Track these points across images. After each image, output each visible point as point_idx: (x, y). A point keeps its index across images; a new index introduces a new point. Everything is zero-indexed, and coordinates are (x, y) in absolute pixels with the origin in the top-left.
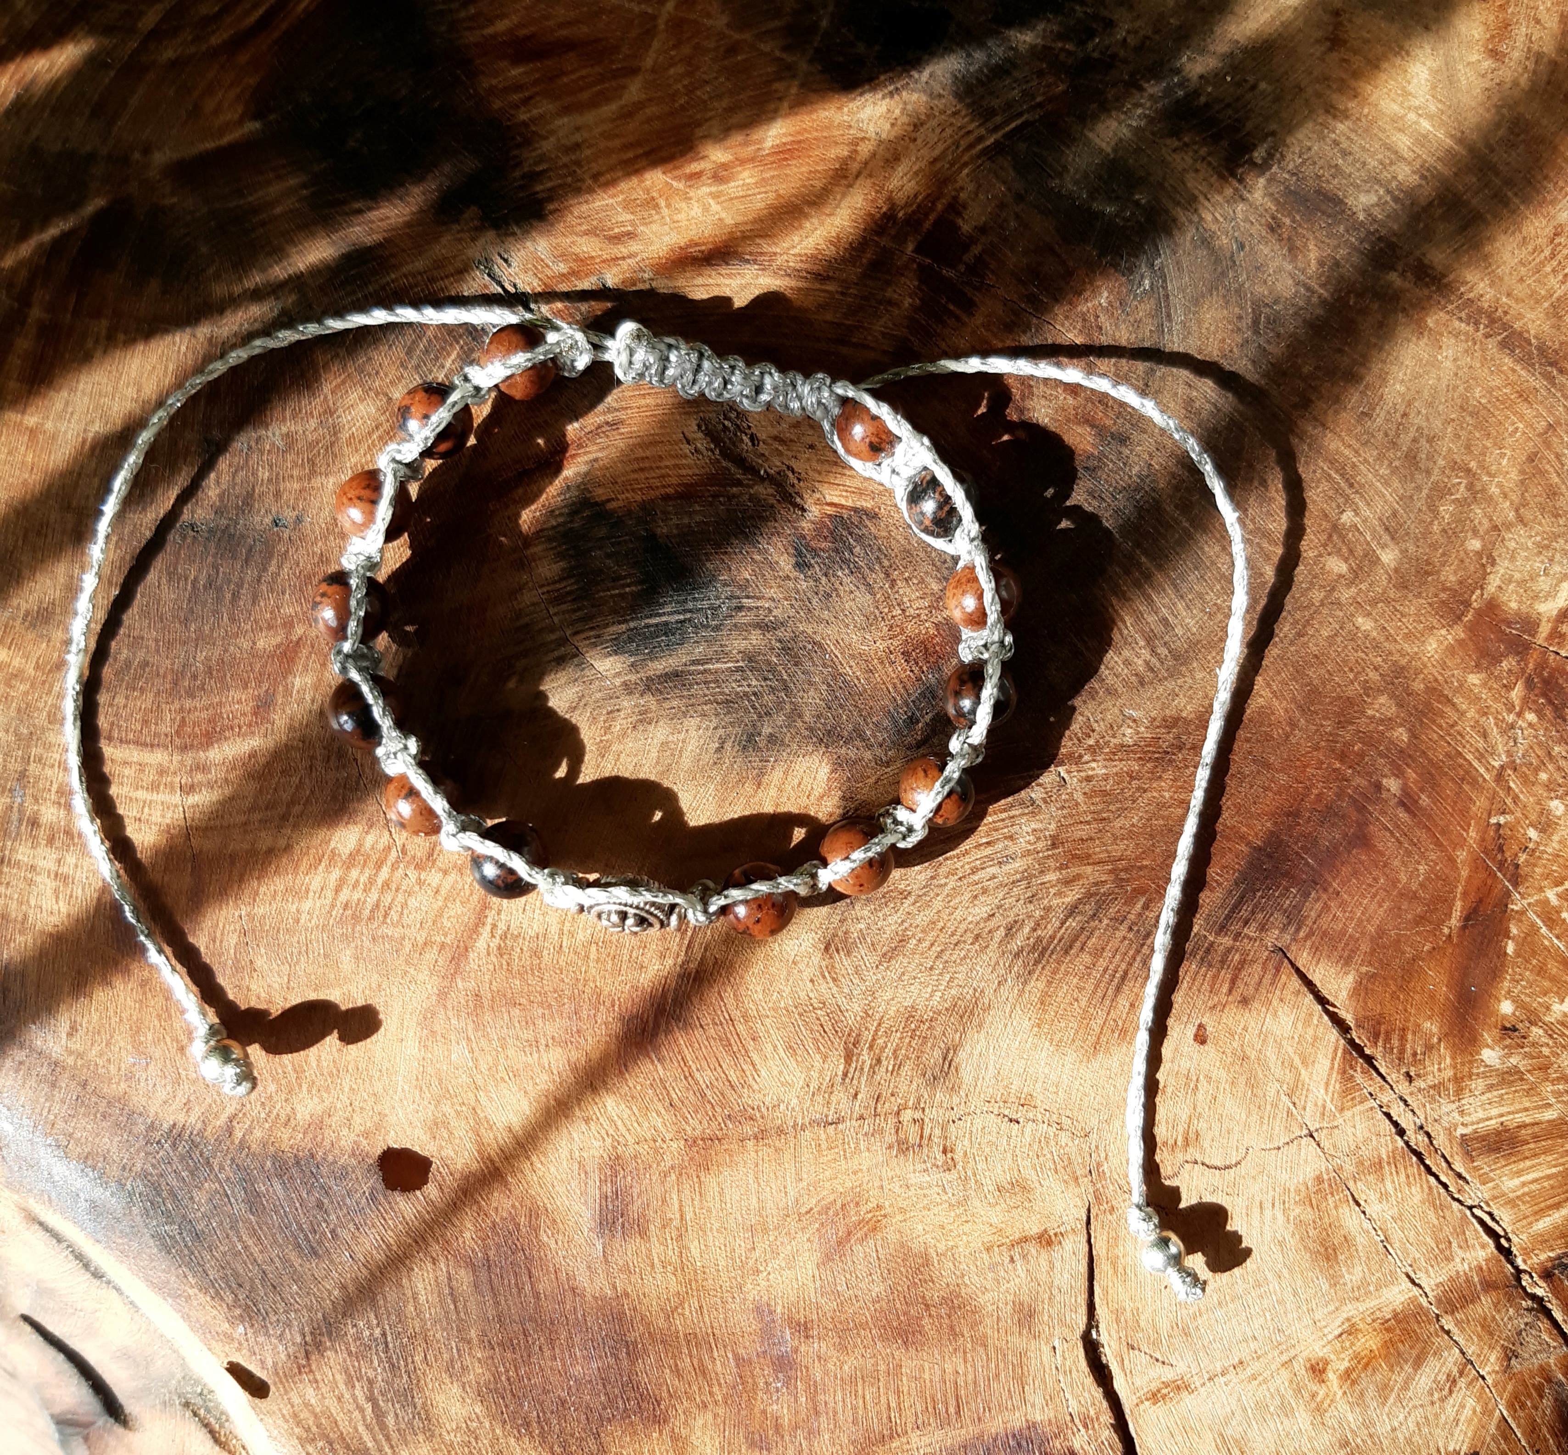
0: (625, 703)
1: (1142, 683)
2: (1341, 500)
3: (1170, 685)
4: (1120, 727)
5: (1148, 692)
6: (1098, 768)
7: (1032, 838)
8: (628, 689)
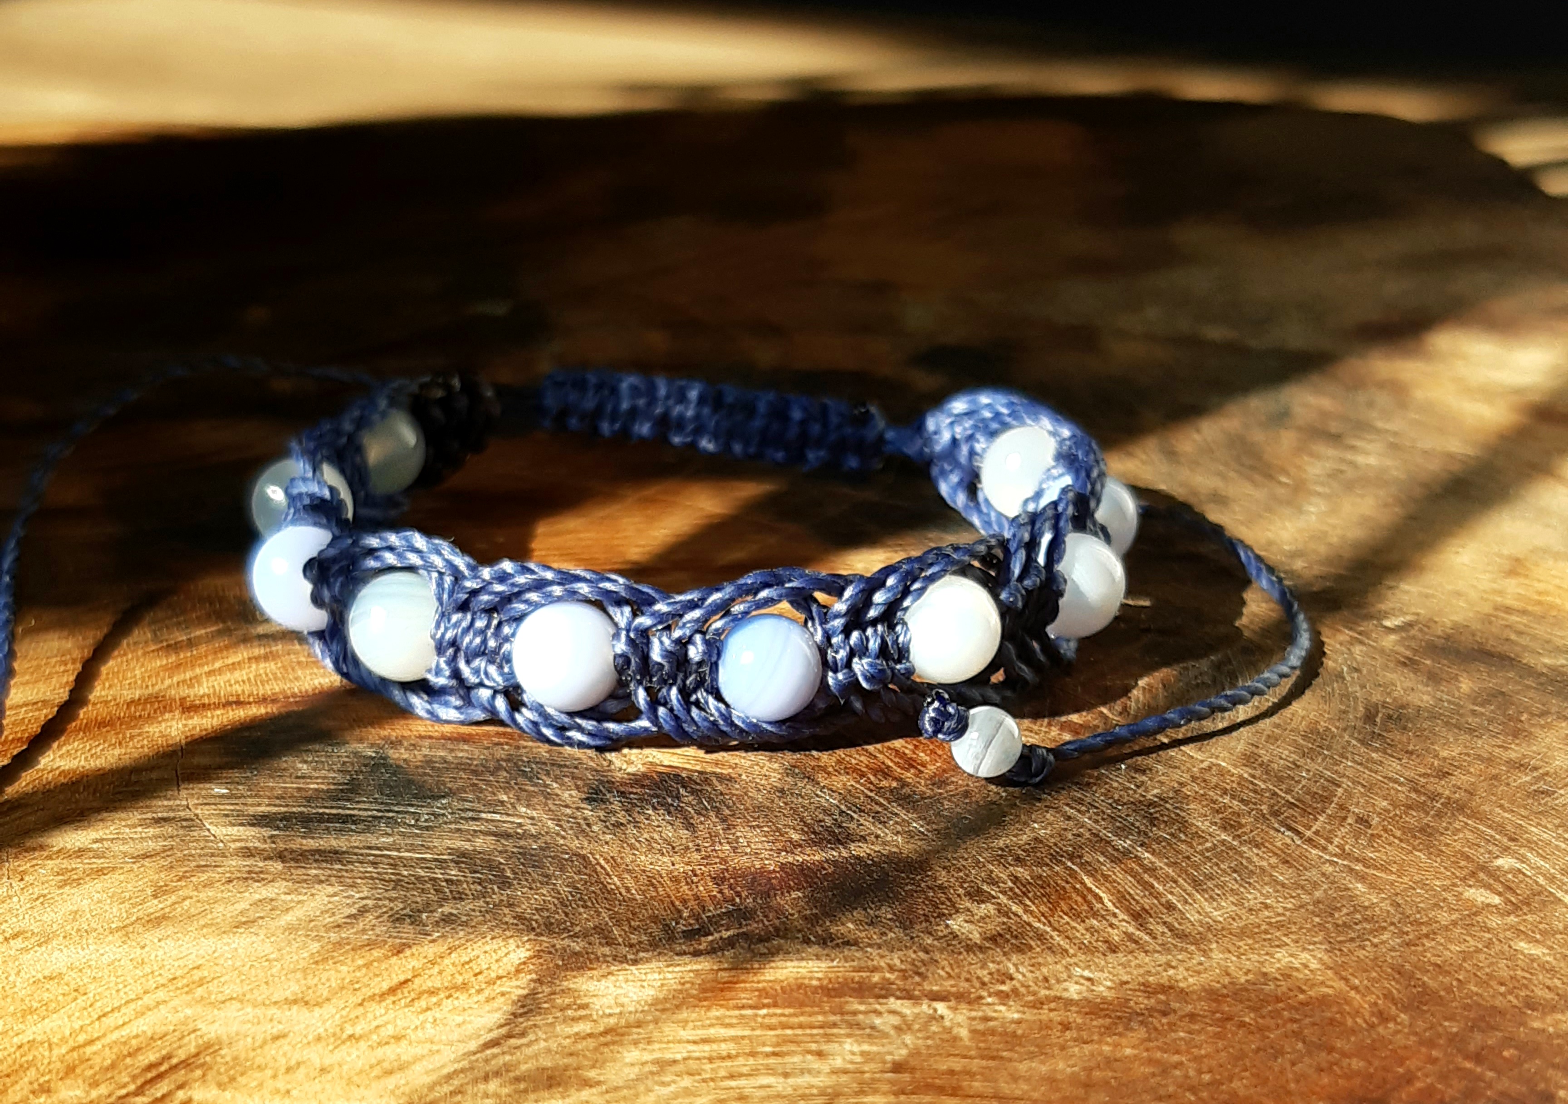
0: (234, 863)
1: (1113, 949)
2: (1495, 849)
3: (1162, 959)
4: (1058, 981)
5: (1121, 957)
6: (1009, 1013)
7: (858, 1059)
8: (248, 853)
